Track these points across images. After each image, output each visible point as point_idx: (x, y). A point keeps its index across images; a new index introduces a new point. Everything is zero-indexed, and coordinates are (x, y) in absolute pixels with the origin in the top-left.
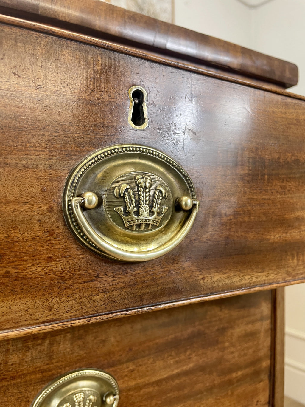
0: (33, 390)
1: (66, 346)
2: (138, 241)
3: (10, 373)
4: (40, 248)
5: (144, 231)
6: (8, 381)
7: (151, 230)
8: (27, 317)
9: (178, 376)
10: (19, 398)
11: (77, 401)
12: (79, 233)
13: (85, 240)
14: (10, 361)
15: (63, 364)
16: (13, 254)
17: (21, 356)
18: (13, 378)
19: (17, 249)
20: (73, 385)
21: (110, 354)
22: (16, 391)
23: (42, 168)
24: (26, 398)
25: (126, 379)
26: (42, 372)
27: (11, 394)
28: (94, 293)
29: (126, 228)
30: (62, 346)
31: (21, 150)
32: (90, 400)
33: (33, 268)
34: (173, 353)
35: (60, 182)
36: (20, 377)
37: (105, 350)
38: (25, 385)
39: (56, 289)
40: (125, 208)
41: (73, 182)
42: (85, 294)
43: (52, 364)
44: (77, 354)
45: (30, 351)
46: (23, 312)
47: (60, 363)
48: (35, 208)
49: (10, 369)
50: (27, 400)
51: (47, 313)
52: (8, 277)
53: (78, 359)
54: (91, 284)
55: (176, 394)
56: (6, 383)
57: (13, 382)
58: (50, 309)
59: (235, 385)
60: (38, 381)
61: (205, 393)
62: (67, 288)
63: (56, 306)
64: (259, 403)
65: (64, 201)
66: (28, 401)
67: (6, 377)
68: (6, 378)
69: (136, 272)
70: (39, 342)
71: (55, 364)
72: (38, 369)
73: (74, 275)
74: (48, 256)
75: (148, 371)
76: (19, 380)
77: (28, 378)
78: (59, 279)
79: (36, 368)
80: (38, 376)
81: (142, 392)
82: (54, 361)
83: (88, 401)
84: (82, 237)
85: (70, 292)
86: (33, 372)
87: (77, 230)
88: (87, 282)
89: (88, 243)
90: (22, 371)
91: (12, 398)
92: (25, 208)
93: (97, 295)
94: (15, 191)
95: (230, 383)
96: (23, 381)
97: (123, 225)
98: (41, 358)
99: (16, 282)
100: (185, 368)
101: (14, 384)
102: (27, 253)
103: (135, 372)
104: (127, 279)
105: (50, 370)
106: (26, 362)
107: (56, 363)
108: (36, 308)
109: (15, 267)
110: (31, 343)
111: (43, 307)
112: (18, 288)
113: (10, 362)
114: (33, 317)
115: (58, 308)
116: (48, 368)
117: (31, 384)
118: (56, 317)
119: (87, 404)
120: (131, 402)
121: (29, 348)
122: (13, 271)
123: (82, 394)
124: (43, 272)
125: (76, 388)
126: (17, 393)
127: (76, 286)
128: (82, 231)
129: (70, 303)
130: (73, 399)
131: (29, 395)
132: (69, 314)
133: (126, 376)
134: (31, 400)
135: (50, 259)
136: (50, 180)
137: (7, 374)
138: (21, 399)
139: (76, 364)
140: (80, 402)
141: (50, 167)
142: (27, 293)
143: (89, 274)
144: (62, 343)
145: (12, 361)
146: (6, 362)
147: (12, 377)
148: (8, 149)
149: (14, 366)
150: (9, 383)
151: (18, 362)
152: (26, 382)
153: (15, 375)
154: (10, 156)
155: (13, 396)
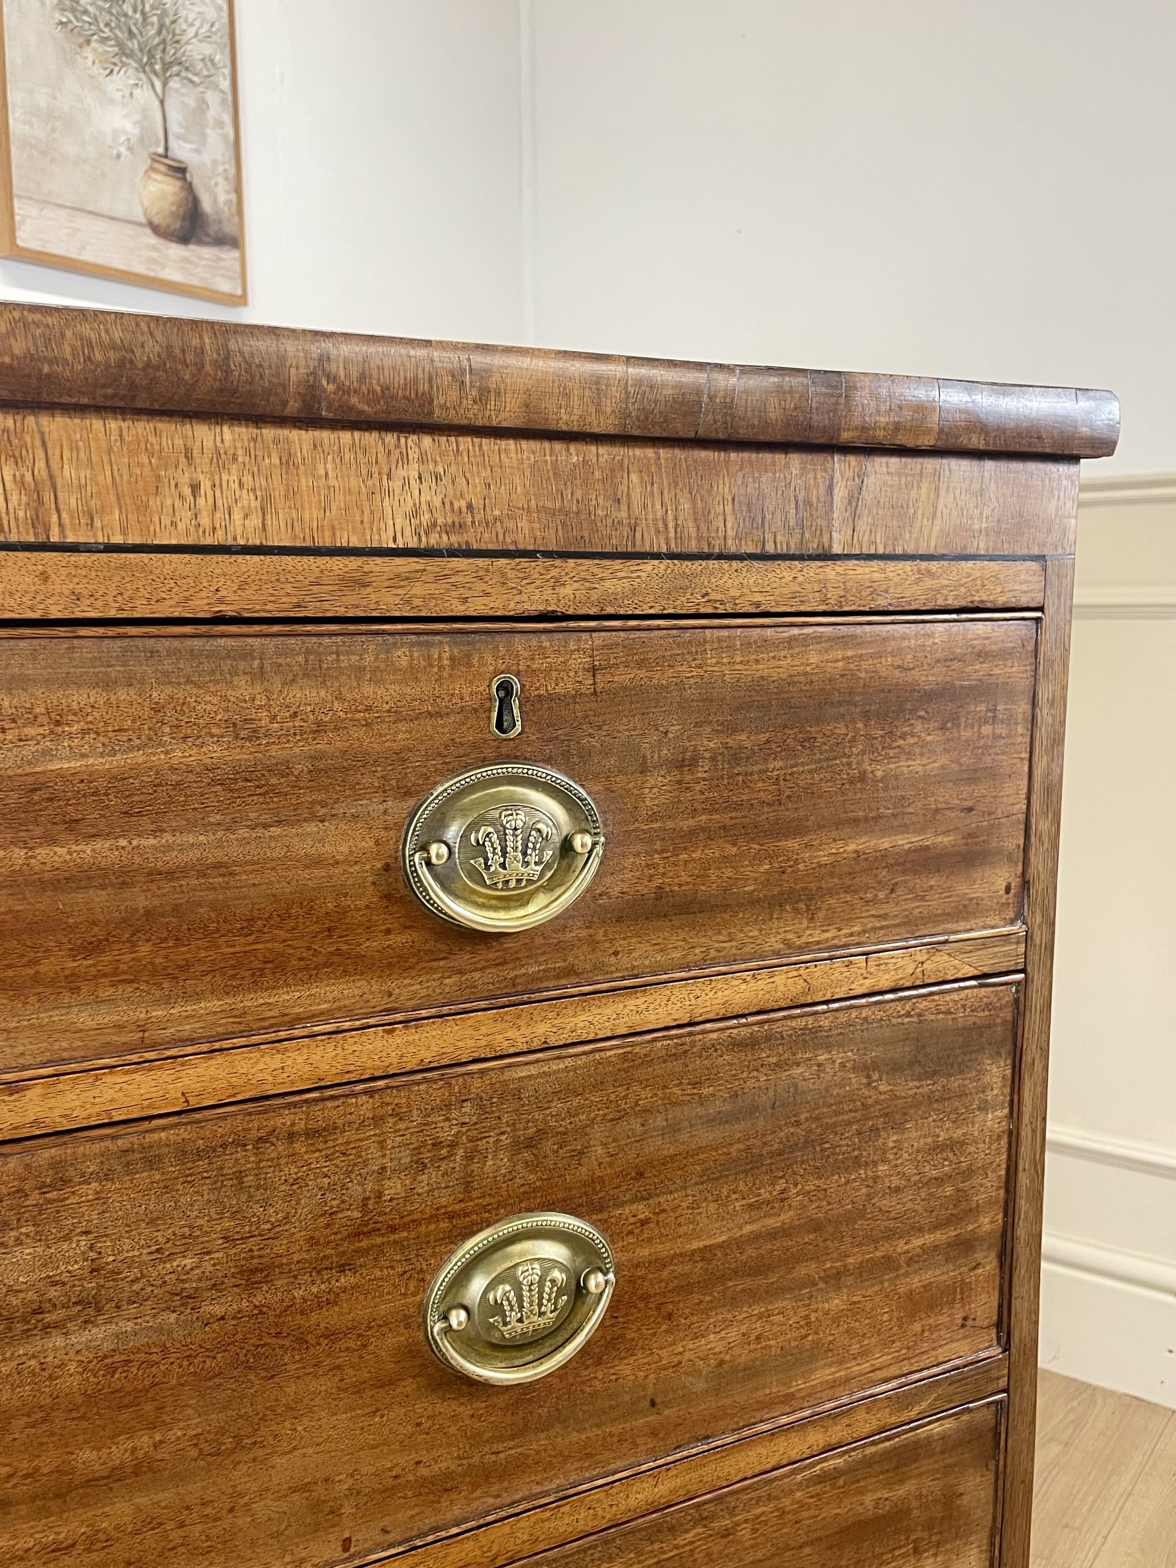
0: (434, 1255)
1: (500, 1163)
2: (507, 903)
3: (388, 1217)
4: (375, 918)
5: (514, 889)
6: (383, 1235)
7: (525, 887)
8: (362, 1004)
9: (754, 1238)
10: (405, 1272)
11: (525, 1282)
12: (424, 897)
13: (432, 905)
14: (386, 1192)
15: (492, 1200)
16: (344, 927)
17: (407, 1182)
18: (393, 1229)
19: (348, 921)
20: (516, 1248)
21: (594, 1181)
22: (398, 1257)
23: (375, 815)
24: (418, 1273)
25: (631, 1239)
26: (451, 1216)
27: (388, 1264)
28: (446, 975)
29: (489, 887)
30: (490, 1163)
31: (350, 796)
32: (553, 1281)
33: (368, 944)
34: (742, 1186)
35: (399, 831)
36: (406, 1227)
37: (583, 1172)
38: (416, 1244)
39: (396, 970)
40: (486, 859)
41: (414, 830)
42: (434, 976)
43: (472, 1200)
44: (522, 1181)
45: (426, 1171)
46: (357, 998)
47: (488, 1200)
48: (368, 867)
49: (388, 1210)
50: (421, 1277)
51: (386, 999)
52: (339, 955)
53: (525, 1193)
54: (442, 963)
55: (748, 1283)
56: (379, 1240)
57: (393, 1237)
58: (390, 995)
59: (901, 1271)
60: (441, 1236)
61: (822, 1285)
62: (410, 968)
63: (397, 991)
64: (970, 1323)
65: (404, 855)
66: (423, 1280)
67: (378, 1225)
68: (379, 1230)
69: (506, 946)
70: (444, 1152)
71: (476, 1201)
72: (443, 1210)
73: (419, 951)
74: (384, 927)
75: (680, 1225)
76: (405, 1234)
77: (423, 1229)
78: (399, 956)
79: (438, 1209)
80: (442, 1225)
81: (665, 1273)
82: (475, 1194)
83: (548, 1284)
84: (428, 901)
85: (413, 973)
86: (432, 1216)
87: (421, 893)
88: (435, 960)
89: (436, 908)
90: (411, 1213)
91: (391, 1272)
92: (357, 868)
93: (449, 977)
94: (344, 849)
95: (889, 1263)
96: (413, 1235)
97: (483, 884)
98: (448, 1187)
99: (349, 961)
100: (772, 1222)
101: (395, 1242)
102: (361, 924)
103: (652, 1225)
104: (492, 956)
105: (466, 1215)
106: (419, 1195)
107: (478, 1198)
108: (372, 993)
109: (346, 942)
110: (429, 1155)
111: (380, 992)
112: (350, 968)
113: (388, 1194)
114: (369, 1004)
115: (399, 994)
116: (463, 1209)
117: (428, 1242)
118: (397, 1005)
119: (547, 1289)
120: (640, 1292)
121: (425, 1166)
122: (344, 947)
123: (536, 1266)
124: (380, 948)
125: (521, 1254)
126: (400, 1261)
127: (420, 966)
128: (428, 894)
129: (415, 987)
130: (516, 1278)
131: (425, 1268)
132: (414, 1002)
133: (630, 1233)
134: (429, 1277)
135: (388, 932)
136: (386, 829)
137: (381, 1219)
138: (408, 1274)
139: (521, 1201)
140: (532, 1284)
141: (385, 812)
142: (361, 975)
143: (439, 950)
144: (490, 1157)
145: (392, 1191)
146: (380, 1195)
147: (390, 1227)
148: (335, 796)
149: (395, 1202)
150: (385, 1239)
151: (403, 1195)
152: (418, 1237)
153: (396, 1222)
154: (336, 806)
155: (392, 1268)
